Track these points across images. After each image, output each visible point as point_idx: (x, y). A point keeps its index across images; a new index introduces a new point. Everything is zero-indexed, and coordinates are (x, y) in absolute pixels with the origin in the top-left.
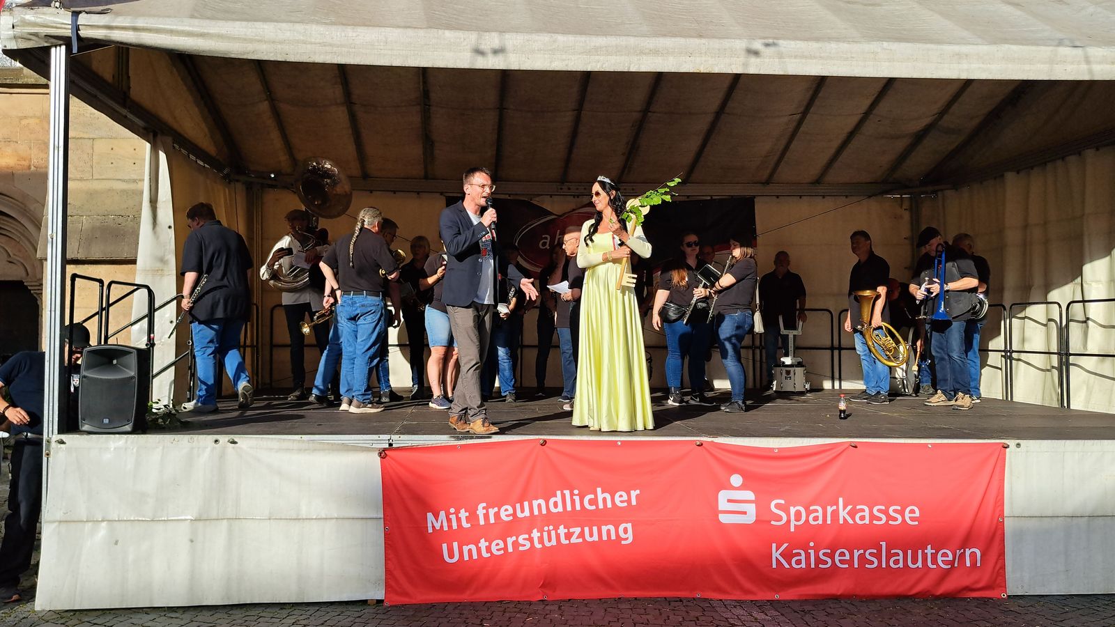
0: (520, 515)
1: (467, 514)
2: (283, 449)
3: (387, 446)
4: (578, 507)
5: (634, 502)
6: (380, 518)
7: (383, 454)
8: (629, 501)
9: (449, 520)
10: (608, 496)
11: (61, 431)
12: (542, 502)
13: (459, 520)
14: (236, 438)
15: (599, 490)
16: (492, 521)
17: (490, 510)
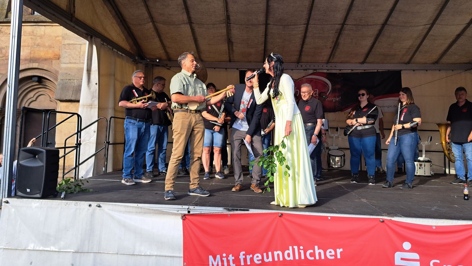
0: (266, 260)
1: (233, 258)
2: (127, 212)
3: (186, 213)
4: (303, 258)
5: (339, 257)
6: (181, 257)
7: (184, 217)
8: (336, 255)
9: (222, 261)
10: (322, 252)
11: (9, 196)
12: (280, 253)
13: (228, 261)
14: (101, 204)
15: (316, 247)
16: (249, 263)
17: (248, 256)
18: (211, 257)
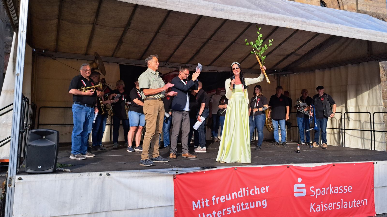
0: (227, 199)
1: (208, 201)
4: (248, 195)
6: (173, 205)
7: (175, 177)
8: (265, 190)
9: (201, 204)
10: (258, 189)
12: (235, 193)
13: (205, 203)
14: (110, 173)
15: (255, 187)
16: (217, 203)
17: (217, 198)
18: (194, 203)
